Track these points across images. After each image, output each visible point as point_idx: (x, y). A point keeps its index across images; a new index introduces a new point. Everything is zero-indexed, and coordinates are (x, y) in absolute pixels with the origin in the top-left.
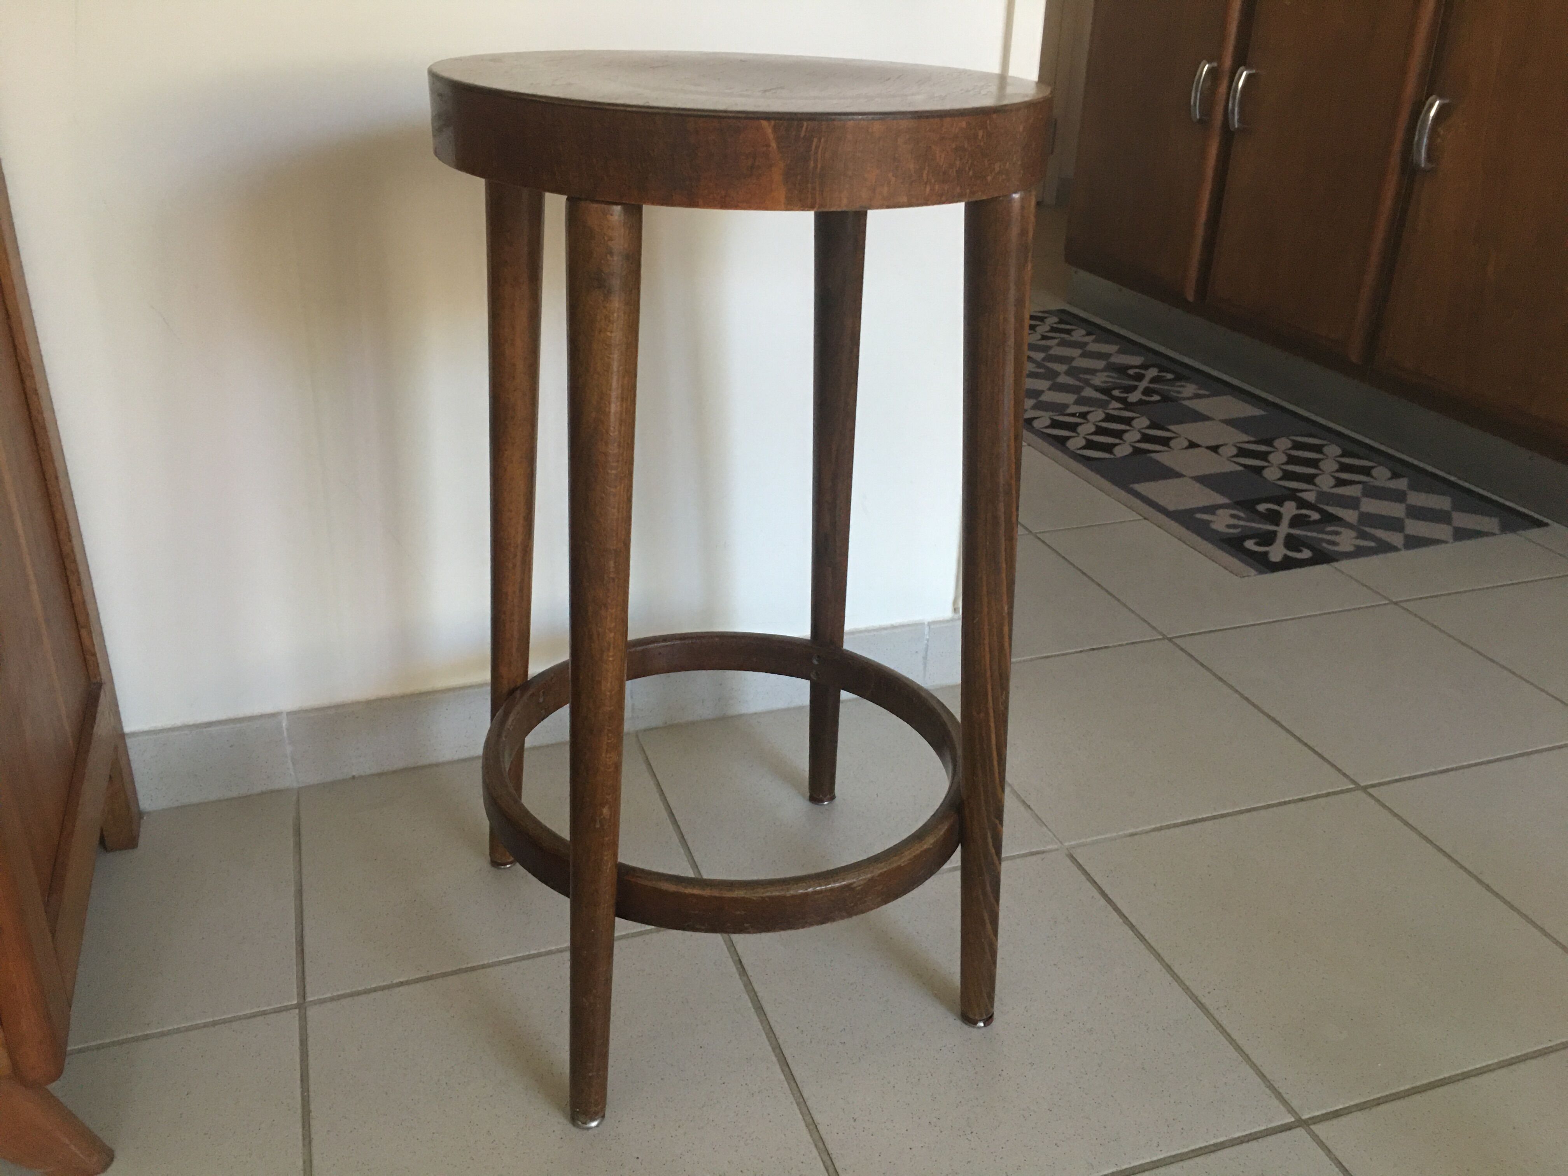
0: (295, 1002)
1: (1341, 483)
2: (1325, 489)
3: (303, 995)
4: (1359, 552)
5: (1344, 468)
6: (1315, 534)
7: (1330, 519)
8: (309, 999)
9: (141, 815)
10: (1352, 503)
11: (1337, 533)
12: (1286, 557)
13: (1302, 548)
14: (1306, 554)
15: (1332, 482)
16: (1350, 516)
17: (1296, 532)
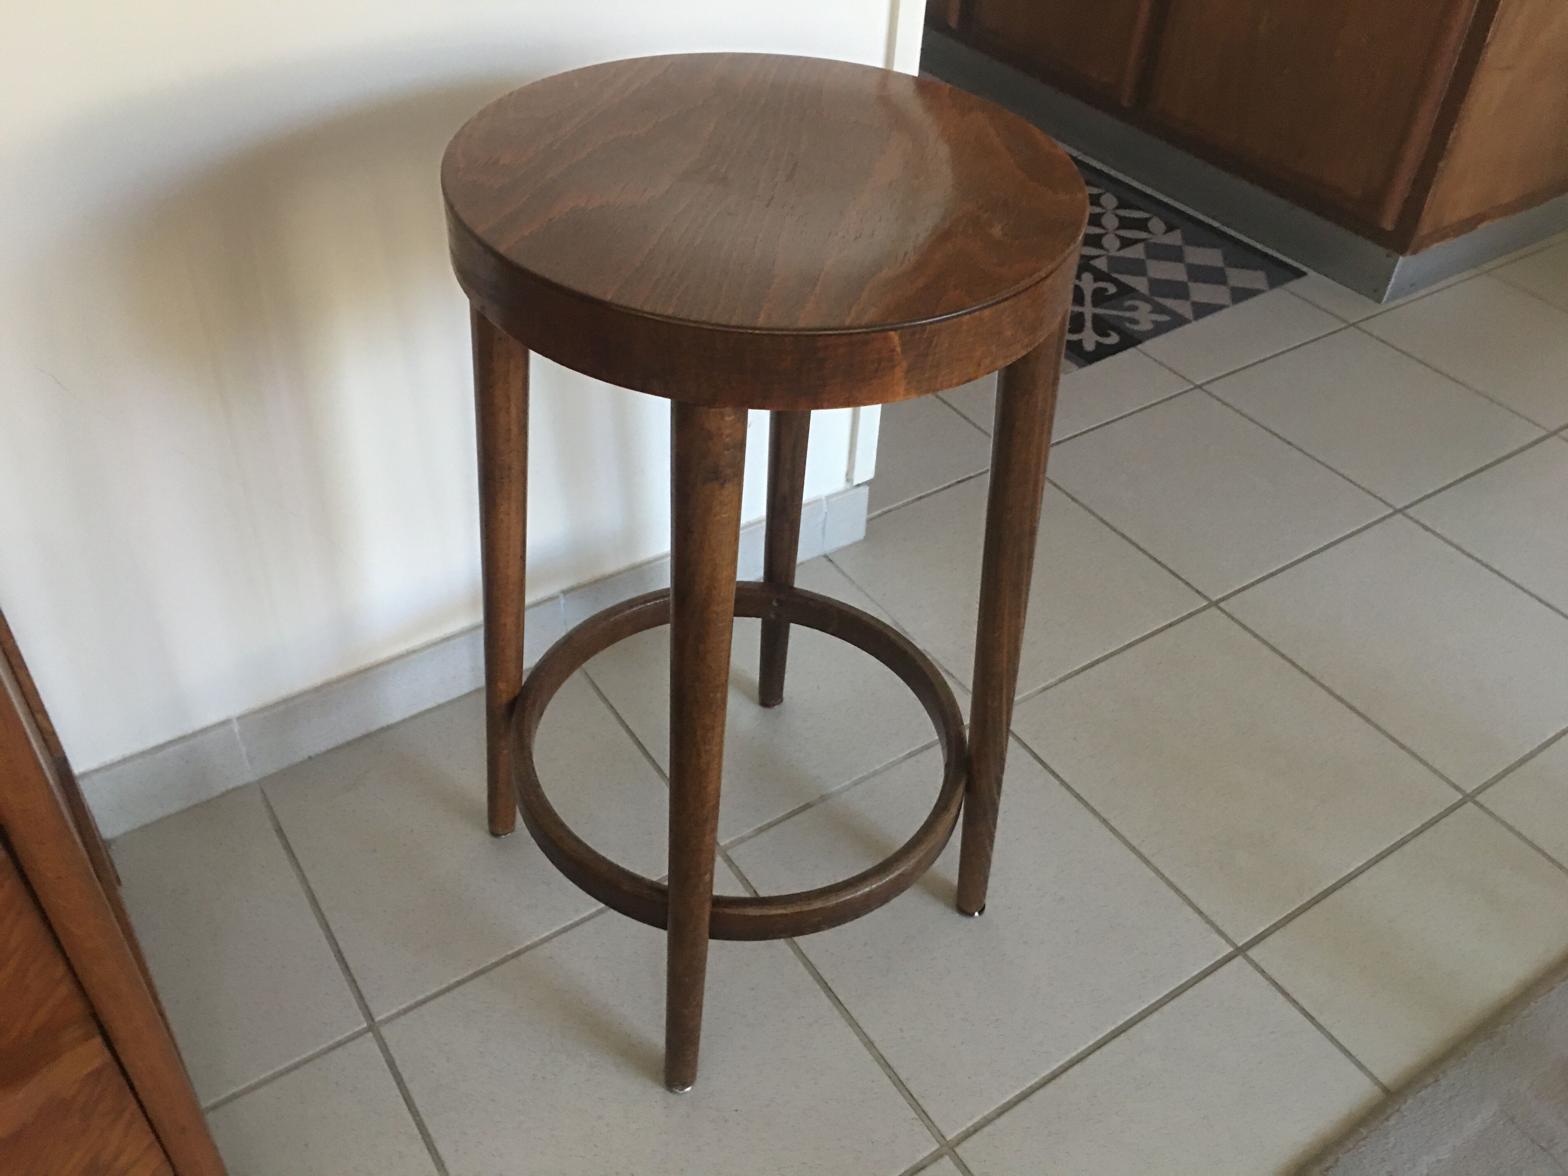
0: (365, 1025)
1: (1126, 243)
2: (1113, 253)
3: (369, 1016)
4: (1159, 329)
5: (1125, 223)
6: (1114, 313)
7: (1126, 291)
8: (378, 1019)
9: (107, 844)
10: (1137, 267)
11: (1134, 308)
12: (1098, 344)
13: (1109, 331)
14: (1113, 339)
15: (1117, 243)
16: (1140, 284)
17: (1099, 311)
